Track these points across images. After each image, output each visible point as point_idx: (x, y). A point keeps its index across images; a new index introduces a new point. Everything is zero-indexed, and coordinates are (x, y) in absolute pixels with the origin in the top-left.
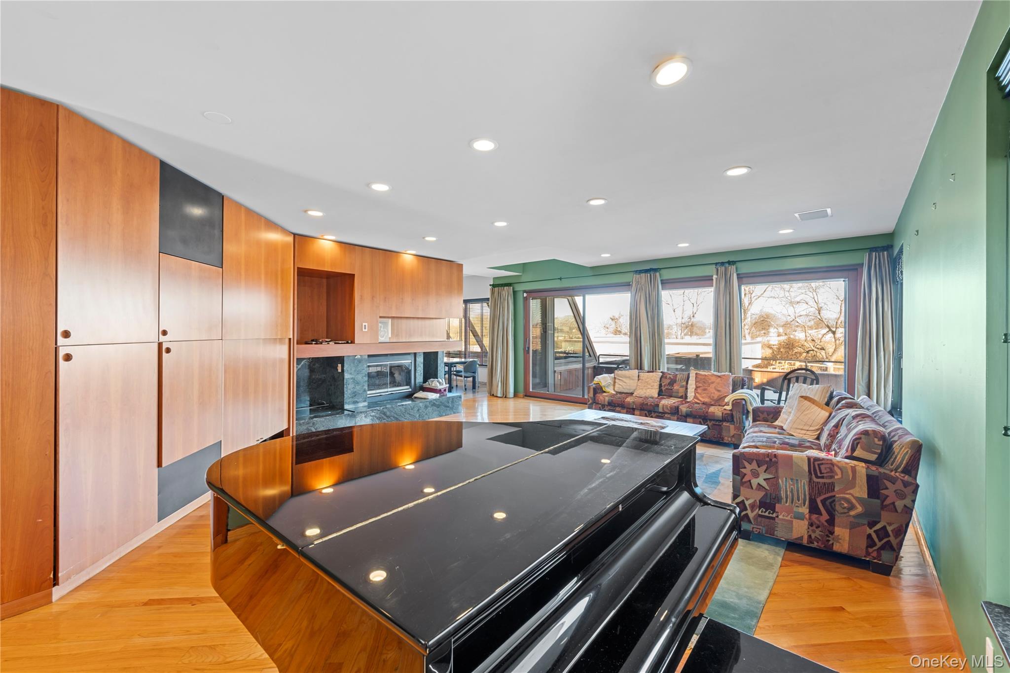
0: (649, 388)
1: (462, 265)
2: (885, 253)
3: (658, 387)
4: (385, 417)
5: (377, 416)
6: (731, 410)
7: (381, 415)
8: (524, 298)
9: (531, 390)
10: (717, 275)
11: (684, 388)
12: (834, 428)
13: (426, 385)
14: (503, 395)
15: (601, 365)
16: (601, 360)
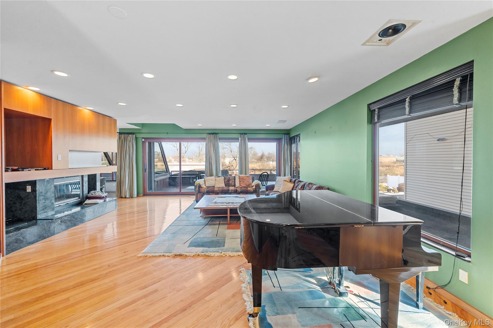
0: (221, 184)
1: (116, 120)
2: (288, 135)
3: (224, 183)
4: (74, 219)
5: (69, 219)
6: (255, 188)
7: (71, 218)
8: (143, 141)
9: (147, 192)
10: (241, 138)
11: (234, 182)
12: (301, 188)
13: (90, 195)
14: (130, 196)
15: (172, 176)
16: (172, 174)
